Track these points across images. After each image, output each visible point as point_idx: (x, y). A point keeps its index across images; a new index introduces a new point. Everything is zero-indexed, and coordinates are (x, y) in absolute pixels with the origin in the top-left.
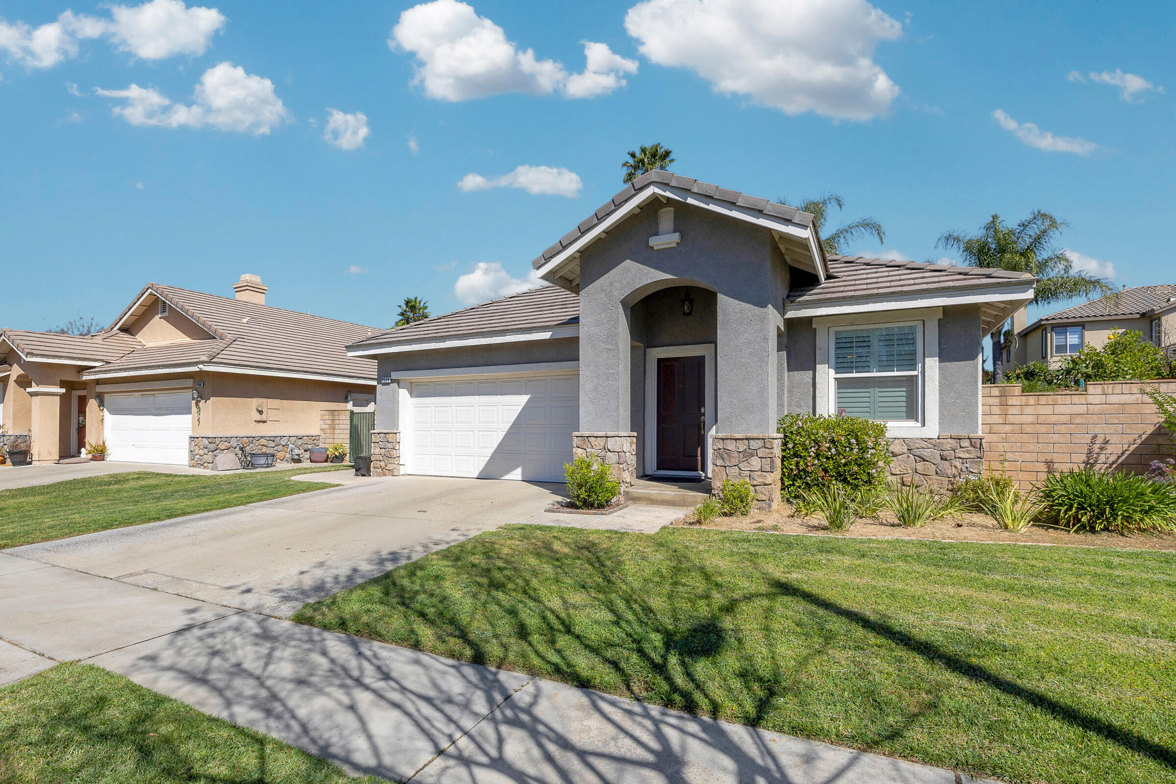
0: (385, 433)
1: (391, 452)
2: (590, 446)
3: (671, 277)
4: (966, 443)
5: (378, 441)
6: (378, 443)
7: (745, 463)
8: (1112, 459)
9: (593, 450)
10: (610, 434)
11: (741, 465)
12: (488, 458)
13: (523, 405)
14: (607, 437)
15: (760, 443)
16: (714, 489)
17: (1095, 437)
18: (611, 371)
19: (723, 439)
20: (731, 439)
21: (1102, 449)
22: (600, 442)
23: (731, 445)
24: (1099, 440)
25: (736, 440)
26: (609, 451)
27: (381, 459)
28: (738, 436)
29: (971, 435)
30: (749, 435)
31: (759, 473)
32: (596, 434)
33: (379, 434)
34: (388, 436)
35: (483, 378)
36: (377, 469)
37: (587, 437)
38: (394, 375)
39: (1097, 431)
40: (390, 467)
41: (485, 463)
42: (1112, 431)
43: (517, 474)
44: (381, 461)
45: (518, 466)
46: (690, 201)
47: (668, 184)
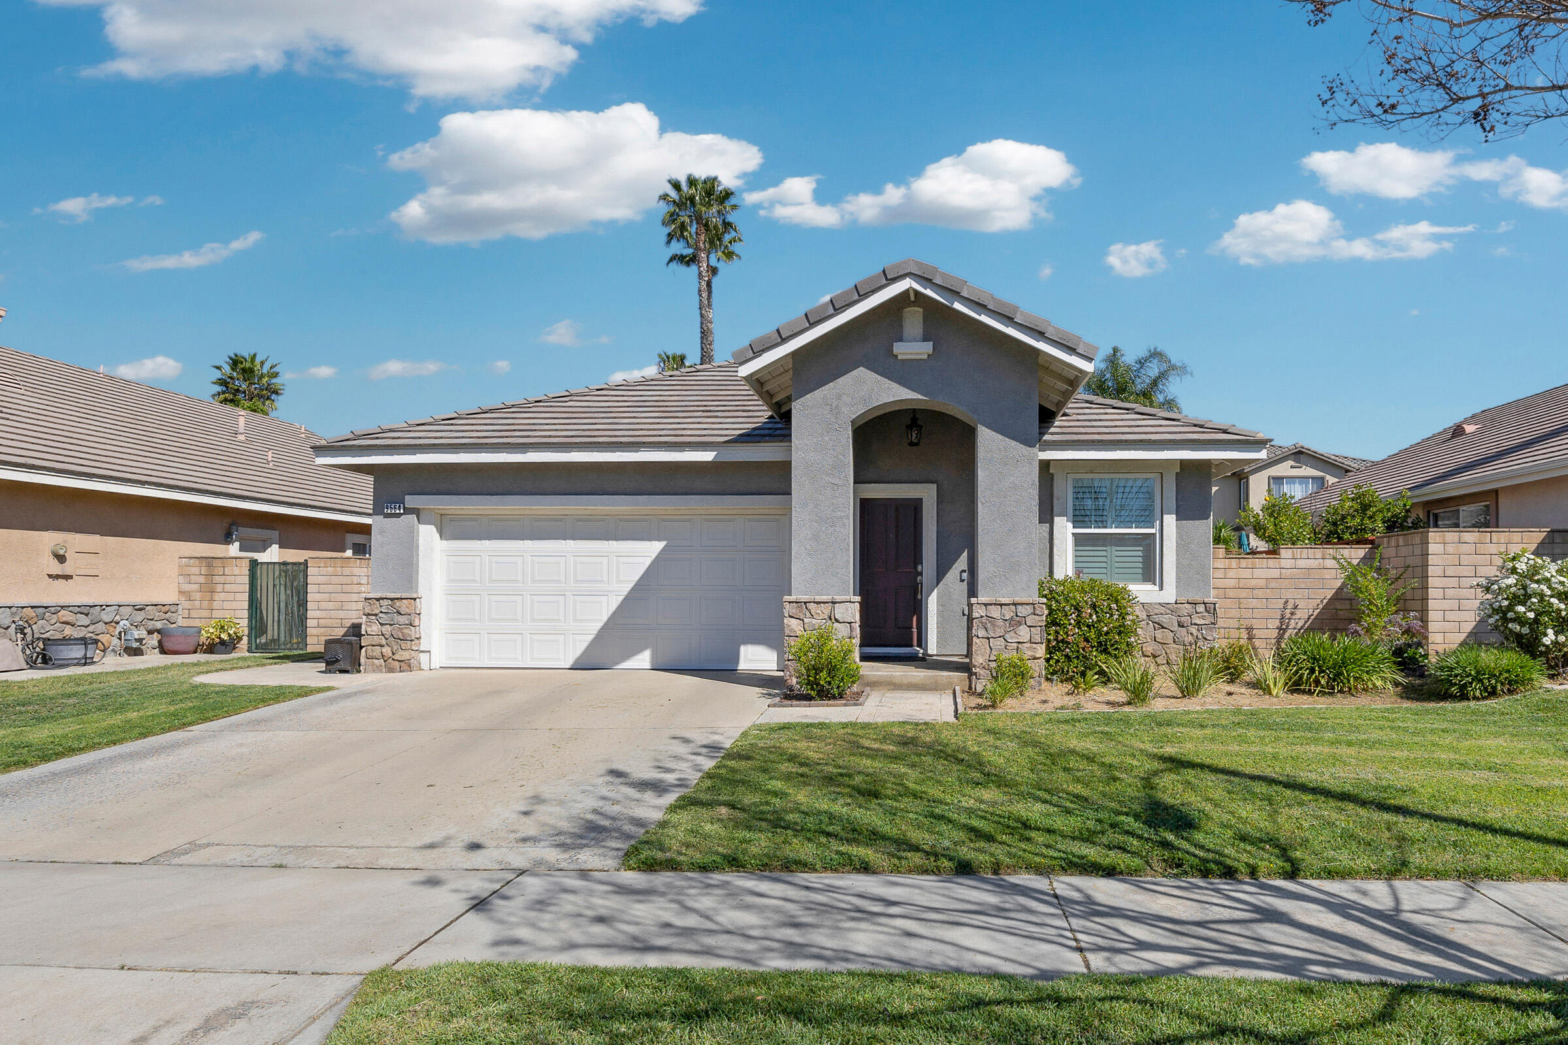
0: (392, 599)
1: (406, 631)
2: (808, 614)
3: (920, 397)
4: (1201, 608)
5: (377, 611)
6: (376, 615)
7: (1012, 633)
8: (1301, 624)
9: (814, 621)
10: (838, 598)
11: (1007, 636)
12: (590, 638)
13: (654, 556)
14: (834, 603)
15: (1029, 609)
16: (975, 666)
17: (1286, 602)
18: (839, 514)
19: (985, 605)
20: (995, 604)
21: (1292, 614)
22: (826, 609)
23: (995, 612)
24: (1290, 605)
25: (1001, 605)
26: (837, 621)
27: (384, 642)
28: (1004, 601)
29: (1206, 600)
30: (1017, 599)
31: (1028, 645)
32: (818, 598)
33: (378, 600)
34: (398, 603)
35: (586, 512)
36: (376, 661)
37: (805, 603)
38: (411, 501)
39: (1289, 596)
40: (405, 655)
41: (584, 646)
42: (1299, 596)
43: (643, 660)
44: (382, 646)
45: (646, 648)
46: (957, 306)
47: (930, 280)
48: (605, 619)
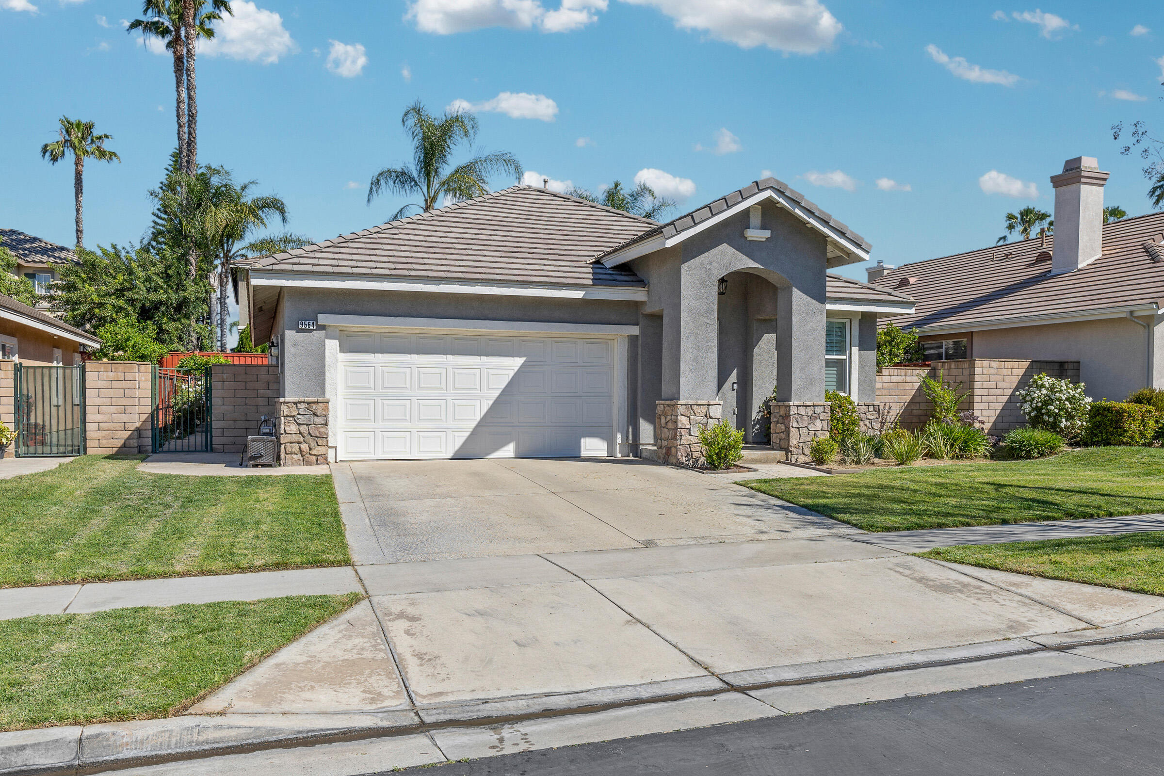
1: (322, 430)
2: (693, 413)
3: (760, 267)
4: (871, 408)
5: (294, 413)
6: (292, 416)
7: (812, 425)
8: (893, 419)
9: (696, 418)
10: (712, 402)
11: (809, 427)
12: (467, 434)
13: (517, 369)
14: (709, 405)
15: (822, 409)
16: (791, 446)
17: (885, 405)
18: (710, 344)
19: (797, 406)
20: (803, 406)
21: (888, 412)
22: (704, 410)
23: (802, 411)
24: (887, 407)
25: (806, 406)
26: (711, 418)
27: (301, 439)
28: (808, 403)
29: (875, 403)
30: (816, 403)
31: (821, 432)
32: (699, 402)
33: (293, 403)
34: (313, 406)
36: (292, 456)
37: (691, 405)
38: (323, 319)
39: (887, 400)
41: (463, 440)
42: (892, 401)
43: (509, 451)
44: (301, 443)
45: (510, 442)
46: (797, 211)
47: (783, 193)
48: (478, 419)
